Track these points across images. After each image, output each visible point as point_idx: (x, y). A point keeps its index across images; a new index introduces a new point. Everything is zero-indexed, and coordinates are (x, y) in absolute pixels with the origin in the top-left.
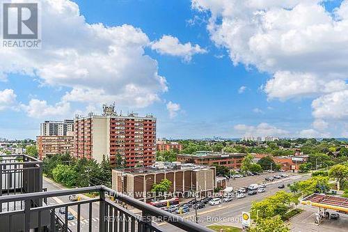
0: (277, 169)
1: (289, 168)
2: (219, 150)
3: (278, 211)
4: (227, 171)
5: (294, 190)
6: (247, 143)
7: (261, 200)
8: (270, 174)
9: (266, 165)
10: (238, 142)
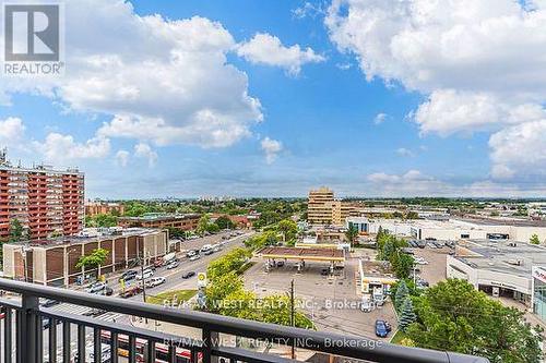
0: (233, 227)
1: (244, 225)
2: (173, 211)
3: (234, 266)
4: (182, 233)
5: (248, 245)
6: (204, 203)
7: (217, 259)
8: (227, 232)
9: (223, 224)
10: (194, 202)
